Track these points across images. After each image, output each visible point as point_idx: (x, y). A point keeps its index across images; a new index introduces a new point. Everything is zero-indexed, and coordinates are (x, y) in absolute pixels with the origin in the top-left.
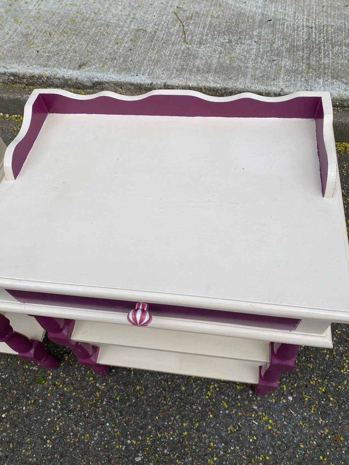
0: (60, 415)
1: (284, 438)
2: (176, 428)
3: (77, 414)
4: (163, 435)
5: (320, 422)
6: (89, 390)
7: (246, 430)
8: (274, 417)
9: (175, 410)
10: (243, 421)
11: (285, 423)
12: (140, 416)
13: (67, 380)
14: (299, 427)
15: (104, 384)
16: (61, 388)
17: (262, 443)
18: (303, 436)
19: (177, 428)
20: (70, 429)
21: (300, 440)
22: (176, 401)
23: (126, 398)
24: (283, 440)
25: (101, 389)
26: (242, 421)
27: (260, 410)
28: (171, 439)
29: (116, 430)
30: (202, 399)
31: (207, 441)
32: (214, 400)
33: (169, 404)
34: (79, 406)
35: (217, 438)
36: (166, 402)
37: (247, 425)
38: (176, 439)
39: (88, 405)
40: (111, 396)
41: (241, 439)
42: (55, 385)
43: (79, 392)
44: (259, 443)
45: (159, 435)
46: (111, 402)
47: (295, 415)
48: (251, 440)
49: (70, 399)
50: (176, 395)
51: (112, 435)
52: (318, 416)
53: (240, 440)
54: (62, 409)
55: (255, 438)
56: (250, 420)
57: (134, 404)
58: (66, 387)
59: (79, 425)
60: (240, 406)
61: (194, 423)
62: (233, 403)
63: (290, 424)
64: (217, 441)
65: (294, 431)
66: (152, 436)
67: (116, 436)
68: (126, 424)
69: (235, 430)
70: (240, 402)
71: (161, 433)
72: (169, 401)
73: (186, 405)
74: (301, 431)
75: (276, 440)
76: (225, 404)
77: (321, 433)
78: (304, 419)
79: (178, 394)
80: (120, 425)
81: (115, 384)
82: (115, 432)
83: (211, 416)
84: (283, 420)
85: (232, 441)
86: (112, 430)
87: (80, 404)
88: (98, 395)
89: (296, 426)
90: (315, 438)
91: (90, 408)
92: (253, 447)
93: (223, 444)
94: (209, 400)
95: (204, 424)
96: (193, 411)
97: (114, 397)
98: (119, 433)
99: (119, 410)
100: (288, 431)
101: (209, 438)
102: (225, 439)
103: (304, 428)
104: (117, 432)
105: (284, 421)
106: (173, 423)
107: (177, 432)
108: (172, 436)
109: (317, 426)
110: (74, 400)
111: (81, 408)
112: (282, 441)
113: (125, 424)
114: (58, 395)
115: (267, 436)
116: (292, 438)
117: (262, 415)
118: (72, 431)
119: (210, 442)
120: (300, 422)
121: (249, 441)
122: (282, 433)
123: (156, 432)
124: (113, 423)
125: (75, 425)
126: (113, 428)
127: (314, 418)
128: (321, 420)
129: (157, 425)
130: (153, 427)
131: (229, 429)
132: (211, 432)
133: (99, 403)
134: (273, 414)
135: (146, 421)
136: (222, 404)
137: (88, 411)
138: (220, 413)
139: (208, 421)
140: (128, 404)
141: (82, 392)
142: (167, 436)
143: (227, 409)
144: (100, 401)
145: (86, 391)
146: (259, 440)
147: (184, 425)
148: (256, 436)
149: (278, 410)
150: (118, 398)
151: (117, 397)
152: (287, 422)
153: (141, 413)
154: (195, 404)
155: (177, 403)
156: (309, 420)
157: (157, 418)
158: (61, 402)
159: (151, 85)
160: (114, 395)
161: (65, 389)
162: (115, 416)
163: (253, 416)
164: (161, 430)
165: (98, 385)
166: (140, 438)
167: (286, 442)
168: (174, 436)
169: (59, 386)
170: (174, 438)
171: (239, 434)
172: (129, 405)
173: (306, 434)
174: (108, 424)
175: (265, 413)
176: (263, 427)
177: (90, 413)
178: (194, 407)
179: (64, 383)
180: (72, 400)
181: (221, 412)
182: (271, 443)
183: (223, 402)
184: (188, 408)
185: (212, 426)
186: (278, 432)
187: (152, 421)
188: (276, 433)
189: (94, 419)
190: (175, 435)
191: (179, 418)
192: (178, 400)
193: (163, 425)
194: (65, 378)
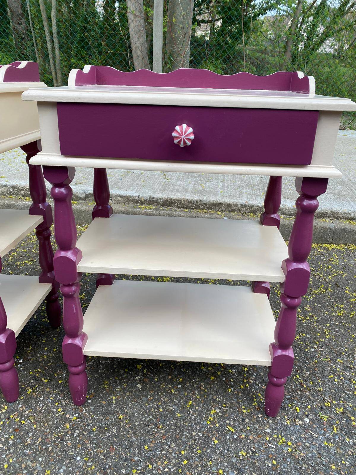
0: (11, 451)
1: (310, 461)
2: (172, 457)
3: (36, 449)
4: (154, 466)
5: (347, 442)
6: (55, 422)
7: (262, 454)
8: (292, 440)
9: (170, 438)
10: (256, 445)
11: (307, 444)
12: (124, 446)
13: (27, 412)
14: (325, 447)
15: (77, 415)
16: (17, 422)
17: (284, 467)
18: (332, 457)
19: (174, 457)
20: (23, 466)
21: (329, 462)
22: (171, 428)
23: (105, 428)
24: (309, 462)
25: (72, 419)
26: (254, 445)
27: (274, 433)
28: (166, 470)
29: (90, 464)
30: (203, 425)
31: (214, 469)
32: (217, 425)
33: (162, 432)
34: (40, 439)
35: (227, 466)
36: (158, 430)
37: (262, 449)
38: (172, 470)
39: (53, 438)
40: (85, 427)
41: (257, 464)
42: (9, 419)
43: (41, 424)
44: (280, 467)
45: (150, 467)
46: (85, 433)
47: (317, 436)
48: (270, 465)
49: (28, 433)
50: (169, 422)
51: (83, 470)
52: (343, 435)
53: (256, 466)
54: (15, 444)
55: (275, 462)
56: (265, 444)
57: (115, 434)
58: (24, 420)
59: (37, 462)
60: (250, 431)
61: (195, 450)
62: (242, 427)
63: (313, 445)
64: (227, 469)
65: (319, 452)
66: (140, 468)
67: (90, 471)
68: (104, 456)
69: (248, 455)
70: (249, 426)
71: (152, 464)
72: (161, 429)
73: (183, 432)
74: (328, 452)
75: (301, 463)
76: (231, 429)
77: (352, 452)
78: (328, 439)
79: (173, 421)
80: (95, 459)
81: (91, 414)
82: (88, 466)
83: (216, 442)
84: (304, 441)
85: (246, 467)
86: (83, 465)
87: (42, 438)
88: (68, 427)
89: (320, 447)
90: (347, 458)
91: (55, 441)
92: (273, 472)
93: (235, 471)
94: (211, 426)
95: (209, 451)
96: (193, 437)
97: (89, 428)
98: (93, 467)
99: (95, 441)
100: (312, 453)
101: (217, 466)
102: (236, 467)
103: (331, 449)
104: (91, 466)
105: (305, 443)
106: (167, 452)
107: (174, 462)
108: (167, 466)
109: (345, 445)
110: (33, 434)
111: (42, 442)
112: (308, 464)
113: (102, 457)
114: (11, 430)
115: (288, 460)
116: (319, 460)
117: (278, 437)
118: (26, 468)
119: (218, 470)
120: (324, 443)
121: (268, 466)
122: (306, 455)
123: (146, 463)
124: (86, 457)
125: (31, 461)
126: (85, 462)
127: (339, 438)
128: (348, 440)
129: (147, 456)
130: (142, 458)
131: (240, 454)
132: (218, 460)
133: (68, 435)
134: (291, 436)
135: (131, 451)
136: (227, 429)
137: (53, 444)
138: (226, 439)
139: (212, 447)
140: (107, 434)
141: (46, 425)
142: (161, 467)
143: (235, 433)
144: (70, 432)
145: (51, 423)
146: (279, 464)
147: (183, 453)
148: (275, 460)
149: (296, 432)
150: (94, 429)
151: (92, 427)
152: (309, 443)
153: (125, 444)
154: (195, 431)
155: (172, 430)
156: (335, 440)
157: (146, 447)
158: (14, 437)
159: (138, 197)
160: (88, 426)
161: (23, 422)
162: (89, 448)
163: (268, 439)
164: (152, 461)
165: (68, 416)
166: (124, 472)
167: (313, 465)
168: (170, 467)
169: (15, 420)
170: (170, 469)
171: (254, 459)
172: (109, 436)
173: (334, 455)
174: (78, 458)
175: (281, 436)
176: (282, 450)
177: (55, 447)
178: (194, 434)
179: (21, 416)
180: (30, 434)
181: (228, 437)
182: (295, 467)
183: (228, 426)
184: (186, 435)
185: (218, 452)
186: (302, 454)
187: (140, 451)
188: (300, 456)
189: (59, 453)
190: (170, 465)
191: (176, 446)
192: (173, 427)
193: (154, 455)
194: (24, 411)
